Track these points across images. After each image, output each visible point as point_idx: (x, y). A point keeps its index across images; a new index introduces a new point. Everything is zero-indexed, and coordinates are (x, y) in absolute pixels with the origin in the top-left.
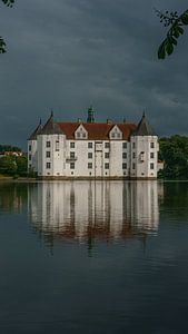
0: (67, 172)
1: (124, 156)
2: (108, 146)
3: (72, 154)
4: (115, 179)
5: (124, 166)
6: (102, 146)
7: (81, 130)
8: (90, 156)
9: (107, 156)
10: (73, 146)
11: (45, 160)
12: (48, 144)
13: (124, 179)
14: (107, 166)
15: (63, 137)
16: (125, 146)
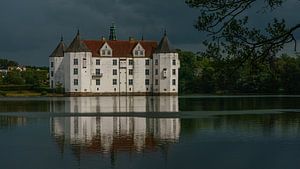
0: (93, 88)
1: (147, 72)
2: (131, 63)
3: (98, 71)
4: (139, 94)
5: (147, 82)
6: (126, 63)
7: (106, 47)
8: (115, 72)
9: (131, 72)
10: (98, 63)
11: (73, 77)
12: (76, 62)
13: (147, 94)
14: (131, 82)
15: (89, 54)
16: (147, 63)
